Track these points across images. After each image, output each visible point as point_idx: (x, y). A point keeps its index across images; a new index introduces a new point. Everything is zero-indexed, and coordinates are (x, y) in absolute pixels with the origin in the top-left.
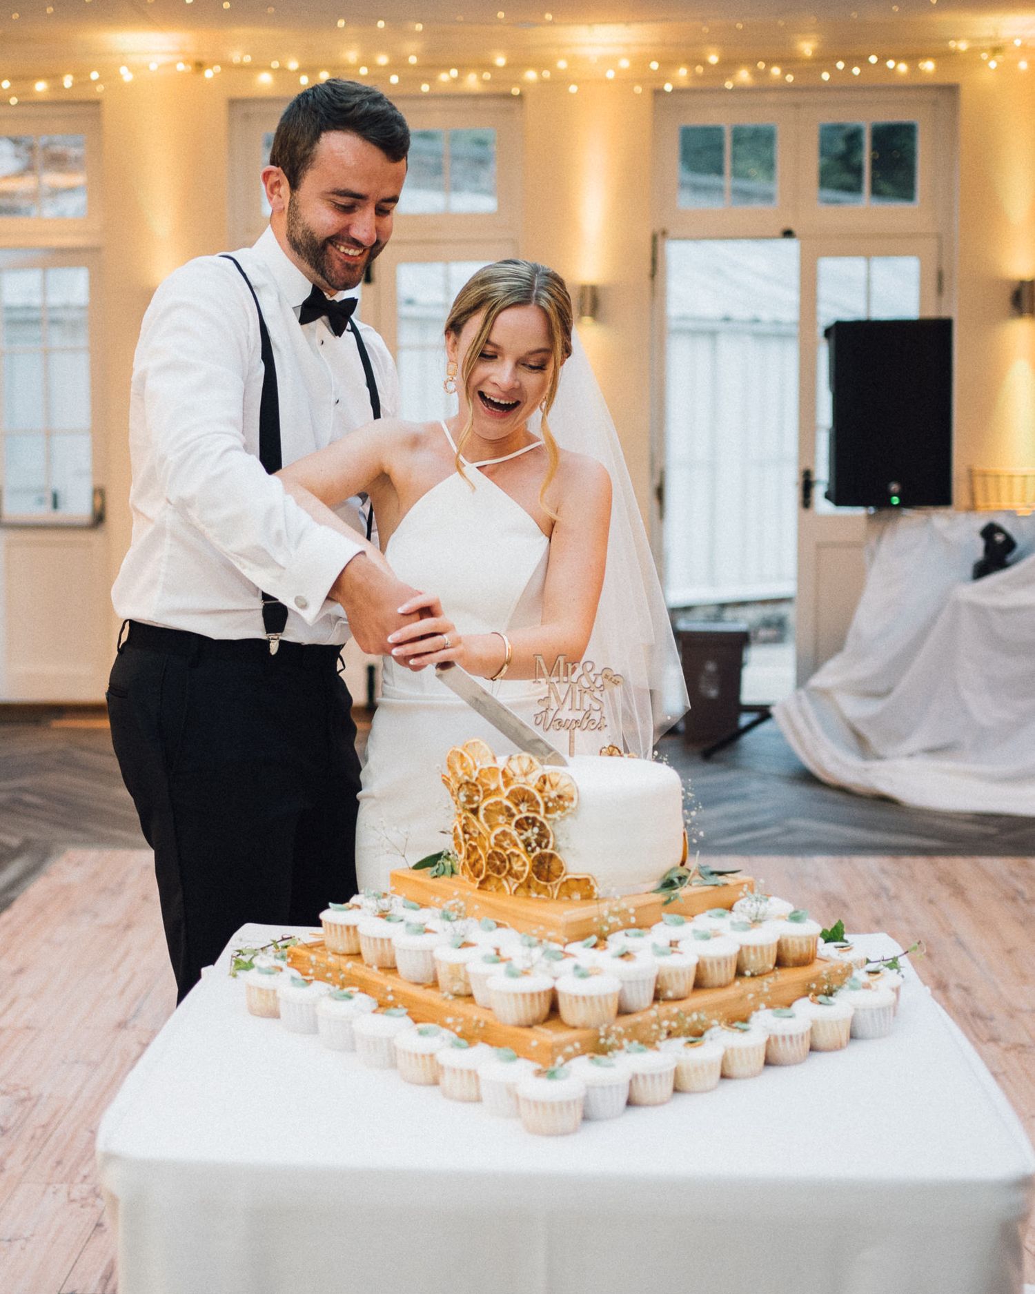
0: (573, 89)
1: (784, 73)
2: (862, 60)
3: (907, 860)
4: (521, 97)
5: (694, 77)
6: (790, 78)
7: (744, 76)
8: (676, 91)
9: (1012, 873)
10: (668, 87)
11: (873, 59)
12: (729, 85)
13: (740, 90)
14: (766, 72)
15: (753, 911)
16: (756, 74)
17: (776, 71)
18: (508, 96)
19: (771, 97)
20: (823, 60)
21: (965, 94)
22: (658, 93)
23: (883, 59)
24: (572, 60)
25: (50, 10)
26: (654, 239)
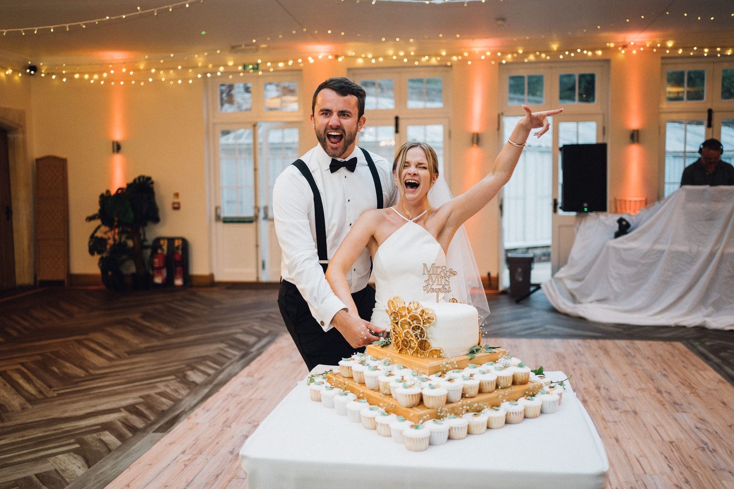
0: (470, 63)
1: (546, 56)
2: (575, 51)
3: (589, 341)
4: (451, 66)
5: (513, 57)
6: (548, 58)
7: (532, 57)
8: (507, 63)
9: (628, 346)
10: (504, 62)
11: (579, 51)
12: (526, 60)
13: (530, 63)
14: (540, 55)
15: (505, 362)
16: (536, 56)
17: (543, 55)
18: (447, 66)
19: (542, 65)
20: (561, 51)
21: (613, 62)
22: (501, 64)
23: (582, 50)
24: (470, 53)
25: (281, 36)
26: (499, 116)
